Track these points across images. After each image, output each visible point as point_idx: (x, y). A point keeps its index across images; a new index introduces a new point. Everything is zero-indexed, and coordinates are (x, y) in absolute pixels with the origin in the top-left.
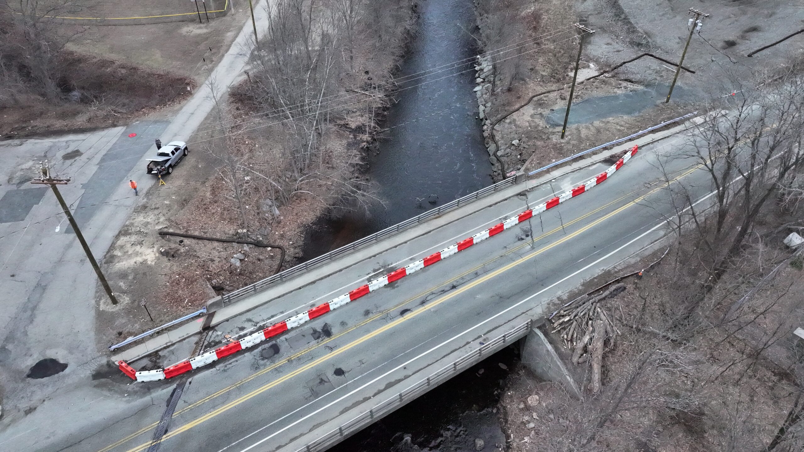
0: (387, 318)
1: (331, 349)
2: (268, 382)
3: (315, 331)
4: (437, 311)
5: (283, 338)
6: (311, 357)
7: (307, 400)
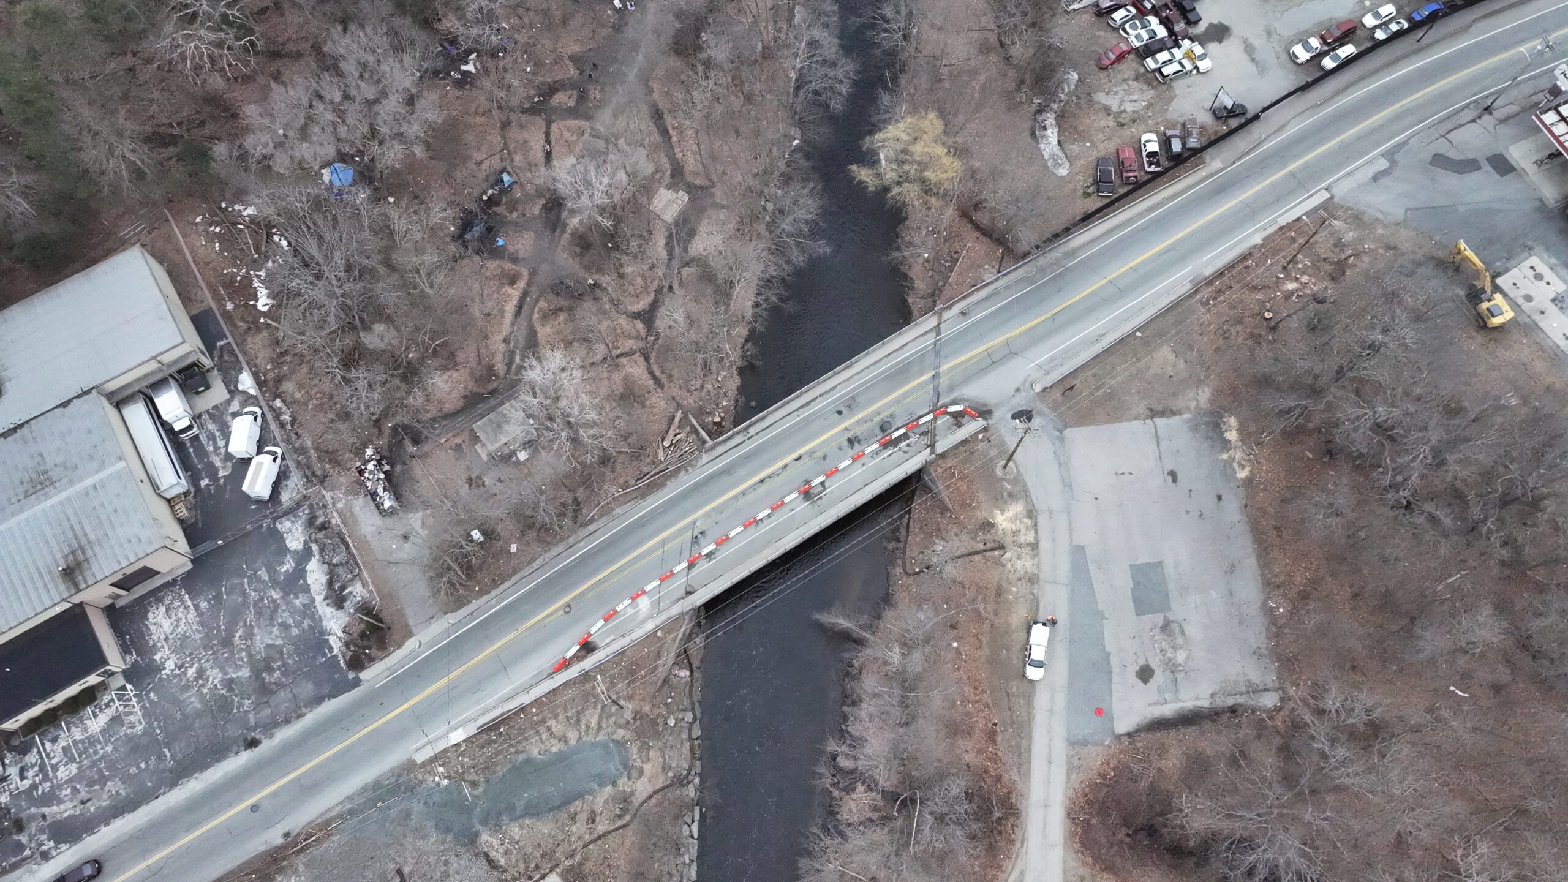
0: (811, 453)
1: (846, 429)
2: (883, 406)
3: (859, 442)
4: (776, 459)
6: (858, 423)
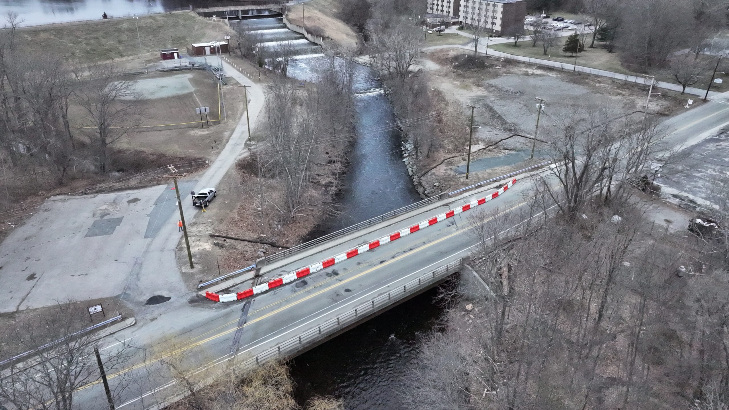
0: (371, 265)
1: (340, 281)
2: (304, 297)
3: (327, 274)
4: (402, 261)
5: (308, 277)
6: (329, 285)
7: (331, 304)
